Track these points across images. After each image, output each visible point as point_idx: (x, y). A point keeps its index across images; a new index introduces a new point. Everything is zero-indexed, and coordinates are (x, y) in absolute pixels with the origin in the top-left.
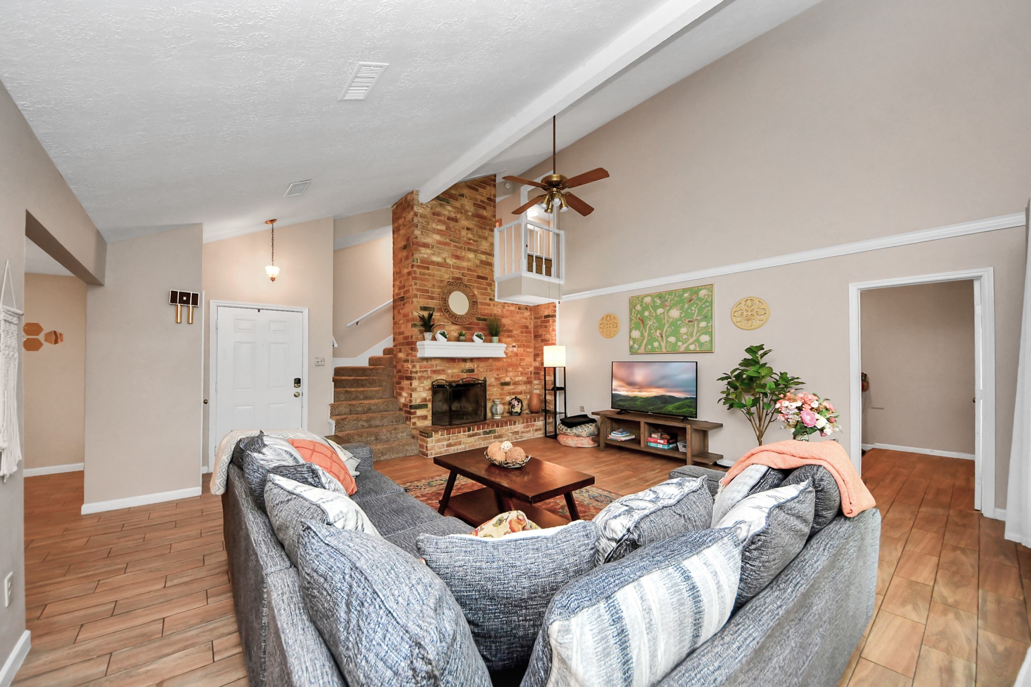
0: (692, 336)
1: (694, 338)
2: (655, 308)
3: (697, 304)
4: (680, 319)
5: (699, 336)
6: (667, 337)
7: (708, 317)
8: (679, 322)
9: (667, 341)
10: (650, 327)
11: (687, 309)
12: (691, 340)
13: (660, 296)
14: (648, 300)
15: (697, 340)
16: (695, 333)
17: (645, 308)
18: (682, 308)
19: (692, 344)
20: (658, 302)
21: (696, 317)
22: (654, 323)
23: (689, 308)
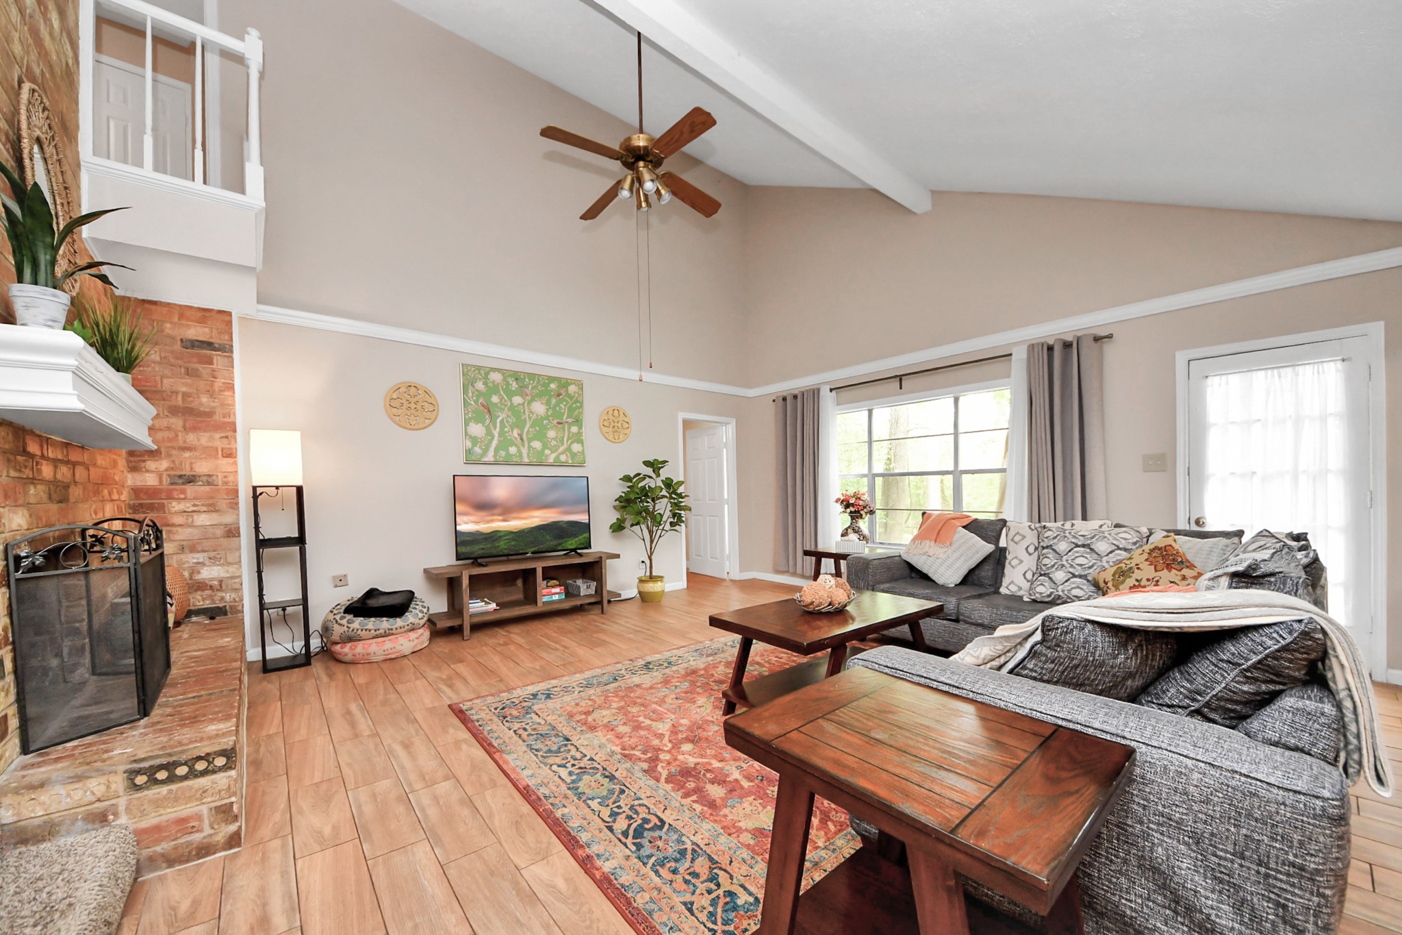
0: (562, 442)
1: (565, 446)
2: (511, 395)
3: (567, 403)
4: (547, 417)
5: (571, 444)
6: (530, 441)
7: (578, 422)
8: (545, 422)
9: (530, 447)
10: (502, 422)
11: (555, 406)
12: (561, 449)
13: (517, 376)
14: (496, 377)
15: (569, 449)
16: (565, 439)
17: (494, 389)
18: (548, 403)
19: (562, 453)
20: (514, 385)
21: (567, 418)
22: (508, 416)
23: (558, 404)
